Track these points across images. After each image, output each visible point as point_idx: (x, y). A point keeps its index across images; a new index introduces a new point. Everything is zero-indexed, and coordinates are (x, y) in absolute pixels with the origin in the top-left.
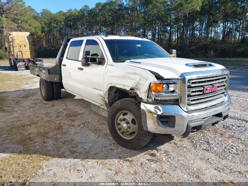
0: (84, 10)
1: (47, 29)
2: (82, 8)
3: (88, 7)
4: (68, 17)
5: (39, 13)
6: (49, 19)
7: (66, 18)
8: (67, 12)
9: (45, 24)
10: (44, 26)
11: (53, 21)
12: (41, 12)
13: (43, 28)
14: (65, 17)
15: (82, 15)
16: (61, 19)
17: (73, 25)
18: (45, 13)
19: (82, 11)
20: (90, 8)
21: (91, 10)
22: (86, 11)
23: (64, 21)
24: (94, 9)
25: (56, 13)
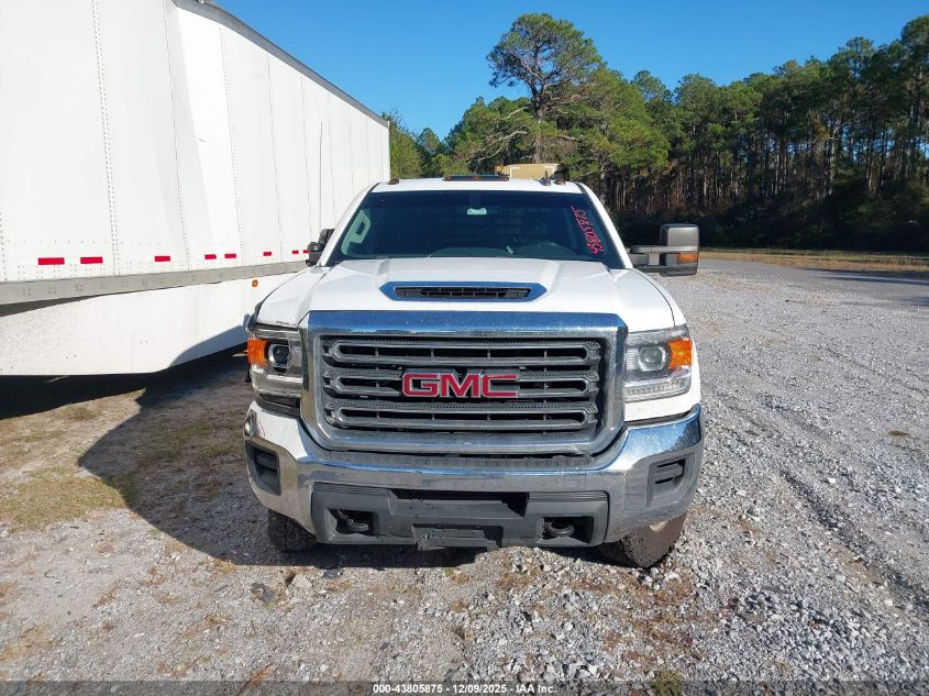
0: (847, 60)
1: (688, 145)
2: (837, 52)
3: (869, 43)
4: (777, 92)
5: (672, 90)
6: (702, 110)
7: (768, 97)
8: (774, 73)
9: (686, 128)
10: (679, 133)
11: (713, 116)
12: (679, 86)
13: (676, 141)
14: (761, 95)
15: (832, 82)
16: (744, 104)
17: (791, 123)
18: (694, 88)
19: (835, 63)
20: (876, 47)
21: (877, 56)
22: (855, 62)
23: (756, 109)
24: (891, 49)
25: (734, 86)
